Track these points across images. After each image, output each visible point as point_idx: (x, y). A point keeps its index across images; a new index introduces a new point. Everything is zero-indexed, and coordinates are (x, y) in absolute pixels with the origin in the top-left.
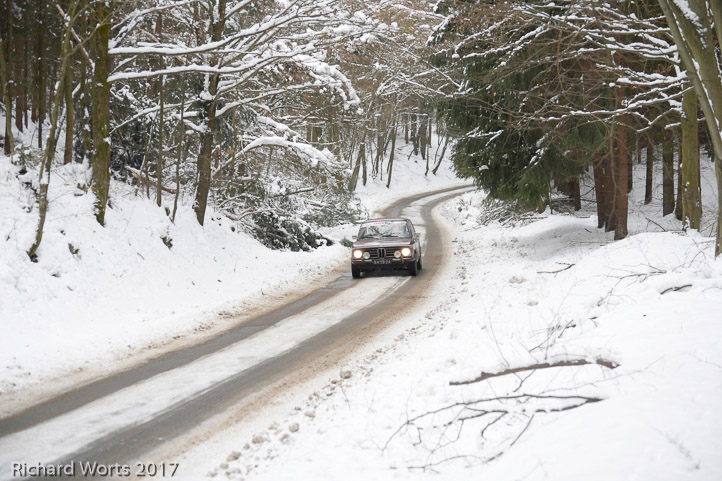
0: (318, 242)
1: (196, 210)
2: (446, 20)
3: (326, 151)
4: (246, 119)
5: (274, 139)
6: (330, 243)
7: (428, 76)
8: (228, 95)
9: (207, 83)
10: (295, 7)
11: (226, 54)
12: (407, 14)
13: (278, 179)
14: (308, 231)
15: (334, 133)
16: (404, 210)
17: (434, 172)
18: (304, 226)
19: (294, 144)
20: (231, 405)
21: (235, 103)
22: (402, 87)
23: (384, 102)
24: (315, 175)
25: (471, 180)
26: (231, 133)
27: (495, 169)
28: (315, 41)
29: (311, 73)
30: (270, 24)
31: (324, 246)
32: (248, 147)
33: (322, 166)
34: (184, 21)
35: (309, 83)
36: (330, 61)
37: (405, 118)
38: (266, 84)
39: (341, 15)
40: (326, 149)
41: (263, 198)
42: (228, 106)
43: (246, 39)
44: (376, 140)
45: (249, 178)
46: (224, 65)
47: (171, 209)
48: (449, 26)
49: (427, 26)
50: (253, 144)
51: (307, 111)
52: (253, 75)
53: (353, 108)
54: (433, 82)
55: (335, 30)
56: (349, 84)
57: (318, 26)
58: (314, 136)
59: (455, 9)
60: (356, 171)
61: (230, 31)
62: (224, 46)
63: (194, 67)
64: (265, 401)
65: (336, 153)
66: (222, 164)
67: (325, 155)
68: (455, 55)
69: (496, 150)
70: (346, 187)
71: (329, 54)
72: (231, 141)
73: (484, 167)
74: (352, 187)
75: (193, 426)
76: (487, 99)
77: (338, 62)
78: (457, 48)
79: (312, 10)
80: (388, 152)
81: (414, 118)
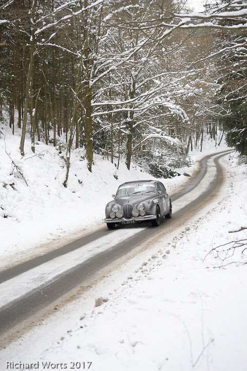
0: (175, 174)
1: (127, 164)
2: (221, 86)
3: (176, 139)
4: (144, 128)
5: (156, 135)
6: (179, 175)
7: (215, 108)
8: (137, 119)
9: (129, 115)
10: (162, 84)
11: (136, 103)
12: (206, 84)
13: (158, 150)
14: (170, 170)
15: (179, 131)
16: (208, 160)
17: (219, 145)
18: (169, 168)
19: (164, 136)
20: (143, 243)
21: (140, 122)
22: (205, 112)
23: (198, 118)
24: (172, 148)
25: (234, 148)
26: (139, 134)
27: (243, 143)
28: (170, 97)
29: (169, 109)
30: (153, 91)
31: (177, 176)
32: (146, 138)
33: (175, 145)
34: (120, 91)
35: (169, 113)
36: (176, 104)
37: (207, 124)
38: (152, 114)
39: (180, 86)
40: (176, 138)
41: (152, 158)
42: (138, 123)
43: (144, 97)
44: (195, 133)
45: (147, 150)
46: (136, 108)
47: (117, 164)
48: (222, 89)
49: (214, 89)
50: (148, 137)
51: (168, 123)
52: (147, 111)
53: (186, 122)
54: (216, 110)
55: (178, 92)
56: (184, 113)
57: (171, 91)
58: (171, 133)
59: (224, 82)
60: (188, 146)
61: (137, 94)
62: (135, 100)
63: (124, 109)
64: (156, 241)
65: (180, 139)
66: (136, 146)
67: (176, 140)
68: (225, 100)
69: (243, 136)
70: (184, 152)
71: (176, 101)
72: (139, 137)
73: (238, 143)
74: (187, 152)
75: (128, 252)
76: (238, 117)
77: (180, 104)
78: (226, 97)
79: (169, 85)
80: (201, 138)
81: (210, 124)
